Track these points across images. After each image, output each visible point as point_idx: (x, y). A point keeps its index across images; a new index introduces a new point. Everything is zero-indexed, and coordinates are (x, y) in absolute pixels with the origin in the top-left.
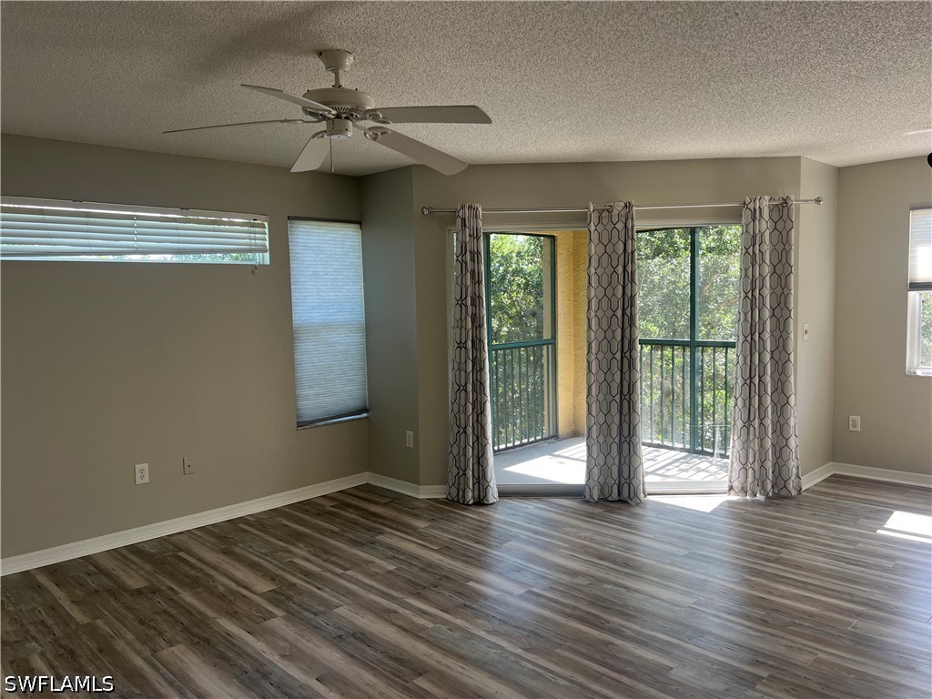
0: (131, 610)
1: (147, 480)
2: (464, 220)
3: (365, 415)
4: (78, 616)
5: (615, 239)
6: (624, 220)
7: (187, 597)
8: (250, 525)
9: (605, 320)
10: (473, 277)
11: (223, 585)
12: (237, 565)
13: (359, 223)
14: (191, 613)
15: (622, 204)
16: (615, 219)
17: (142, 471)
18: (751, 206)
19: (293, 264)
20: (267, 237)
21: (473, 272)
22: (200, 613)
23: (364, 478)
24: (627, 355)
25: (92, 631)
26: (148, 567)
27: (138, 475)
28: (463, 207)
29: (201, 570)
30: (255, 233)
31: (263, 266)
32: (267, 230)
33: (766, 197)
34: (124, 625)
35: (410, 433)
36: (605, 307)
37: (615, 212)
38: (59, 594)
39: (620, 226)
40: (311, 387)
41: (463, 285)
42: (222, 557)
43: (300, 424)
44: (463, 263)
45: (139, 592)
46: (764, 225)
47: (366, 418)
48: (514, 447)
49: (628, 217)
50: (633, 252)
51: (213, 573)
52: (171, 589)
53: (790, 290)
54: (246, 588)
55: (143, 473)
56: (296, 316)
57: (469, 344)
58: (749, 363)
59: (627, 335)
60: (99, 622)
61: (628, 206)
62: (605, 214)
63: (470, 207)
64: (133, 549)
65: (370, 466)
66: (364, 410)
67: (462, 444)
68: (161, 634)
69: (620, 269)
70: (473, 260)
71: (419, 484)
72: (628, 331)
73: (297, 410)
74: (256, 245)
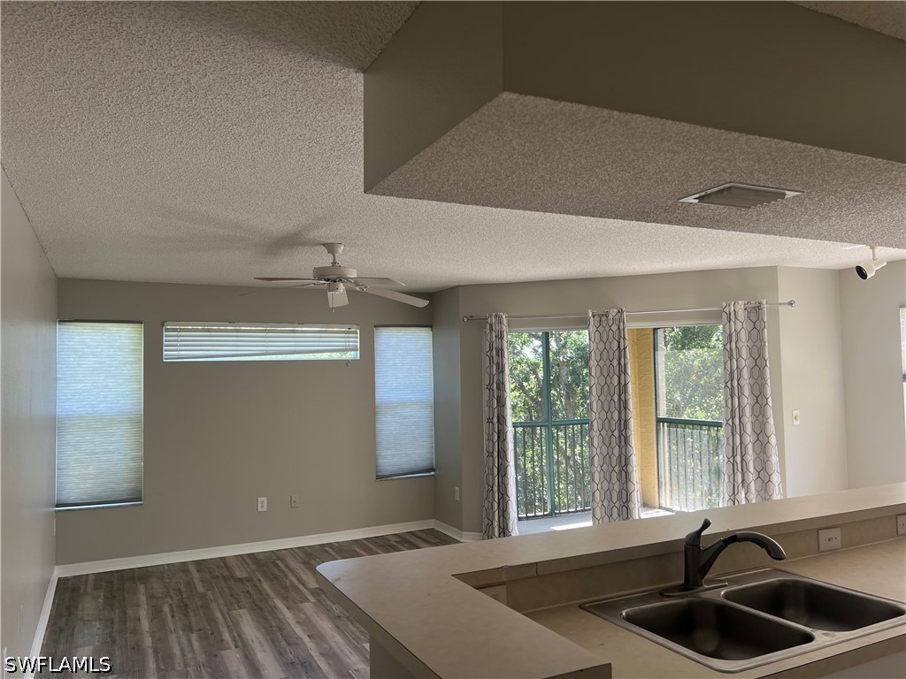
0: (230, 588)
1: (265, 509)
2: (491, 325)
3: (433, 473)
4: (200, 588)
5: (611, 339)
6: (617, 322)
7: (266, 586)
8: (333, 549)
9: (606, 403)
10: (498, 368)
11: (291, 582)
12: (307, 572)
13: (431, 327)
14: (262, 594)
15: (616, 310)
16: (611, 323)
17: (262, 502)
18: (727, 310)
19: (377, 359)
20: (358, 340)
21: (498, 363)
22: (267, 594)
23: (430, 524)
24: (623, 433)
25: (203, 596)
26: (254, 567)
27: (260, 505)
28: (491, 316)
29: (284, 572)
30: (349, 337)
31: (354, 361)
32: (358, 336)
33: (740, 302)
34: (221, 595)
35: (457, 488)
36: (606, 392)
37: (611, 317)
38: (196, 576)
39: (614, 328)
40: (389, 449)
41: (491, 374)
42: (301, 565)
43: (378, 477)
44: (491, 358)
45: (240, 580)
46: (739, 325)
47: (433, 475)
48: (577, 511)
49: (621, 320)
50: (624, 349)
51: (289, 574)
52: (259, 580)
53: (766, 381)
54: (303, 585)
55: (263, 504)
56: (378, 396)
57: (495, 420)
58: (731, 444)
59: (623, 417)
60: (209, 592)
61: (620, 312)
62: (604, 318)
63: (496, 316)
64: (251, 556)
65: (436, 514)
66: (434, 470)
67: (491, 501)
68: (238, 602)
69: (615, 363)
70: (498, 355)
71: (462, 531)
72: (623, 413)
73: (377, 466)
74: (349, 346)
